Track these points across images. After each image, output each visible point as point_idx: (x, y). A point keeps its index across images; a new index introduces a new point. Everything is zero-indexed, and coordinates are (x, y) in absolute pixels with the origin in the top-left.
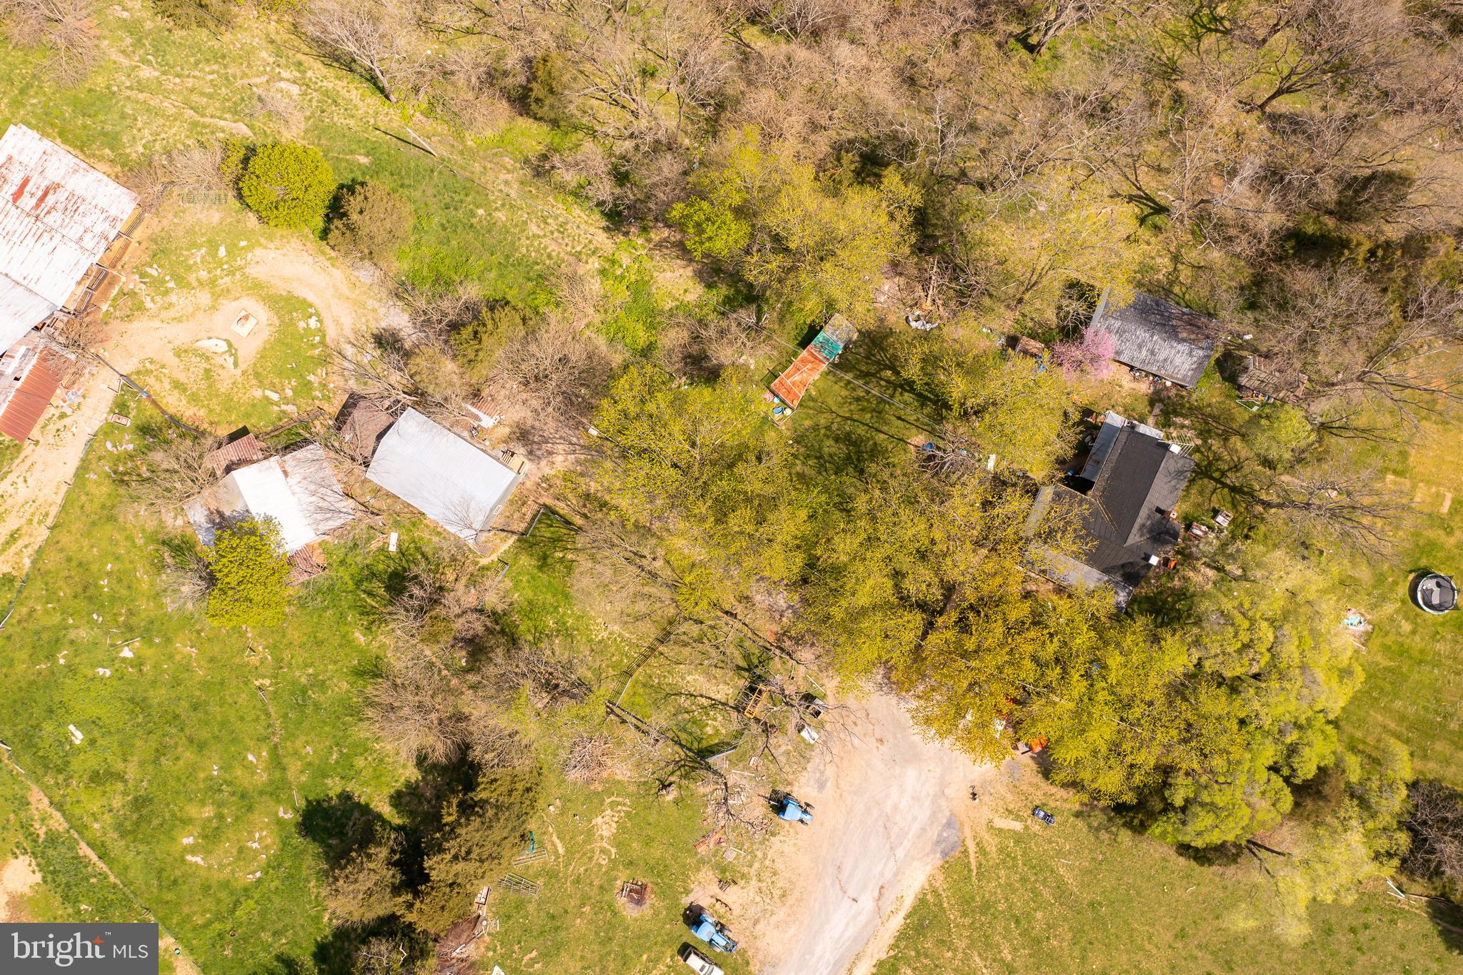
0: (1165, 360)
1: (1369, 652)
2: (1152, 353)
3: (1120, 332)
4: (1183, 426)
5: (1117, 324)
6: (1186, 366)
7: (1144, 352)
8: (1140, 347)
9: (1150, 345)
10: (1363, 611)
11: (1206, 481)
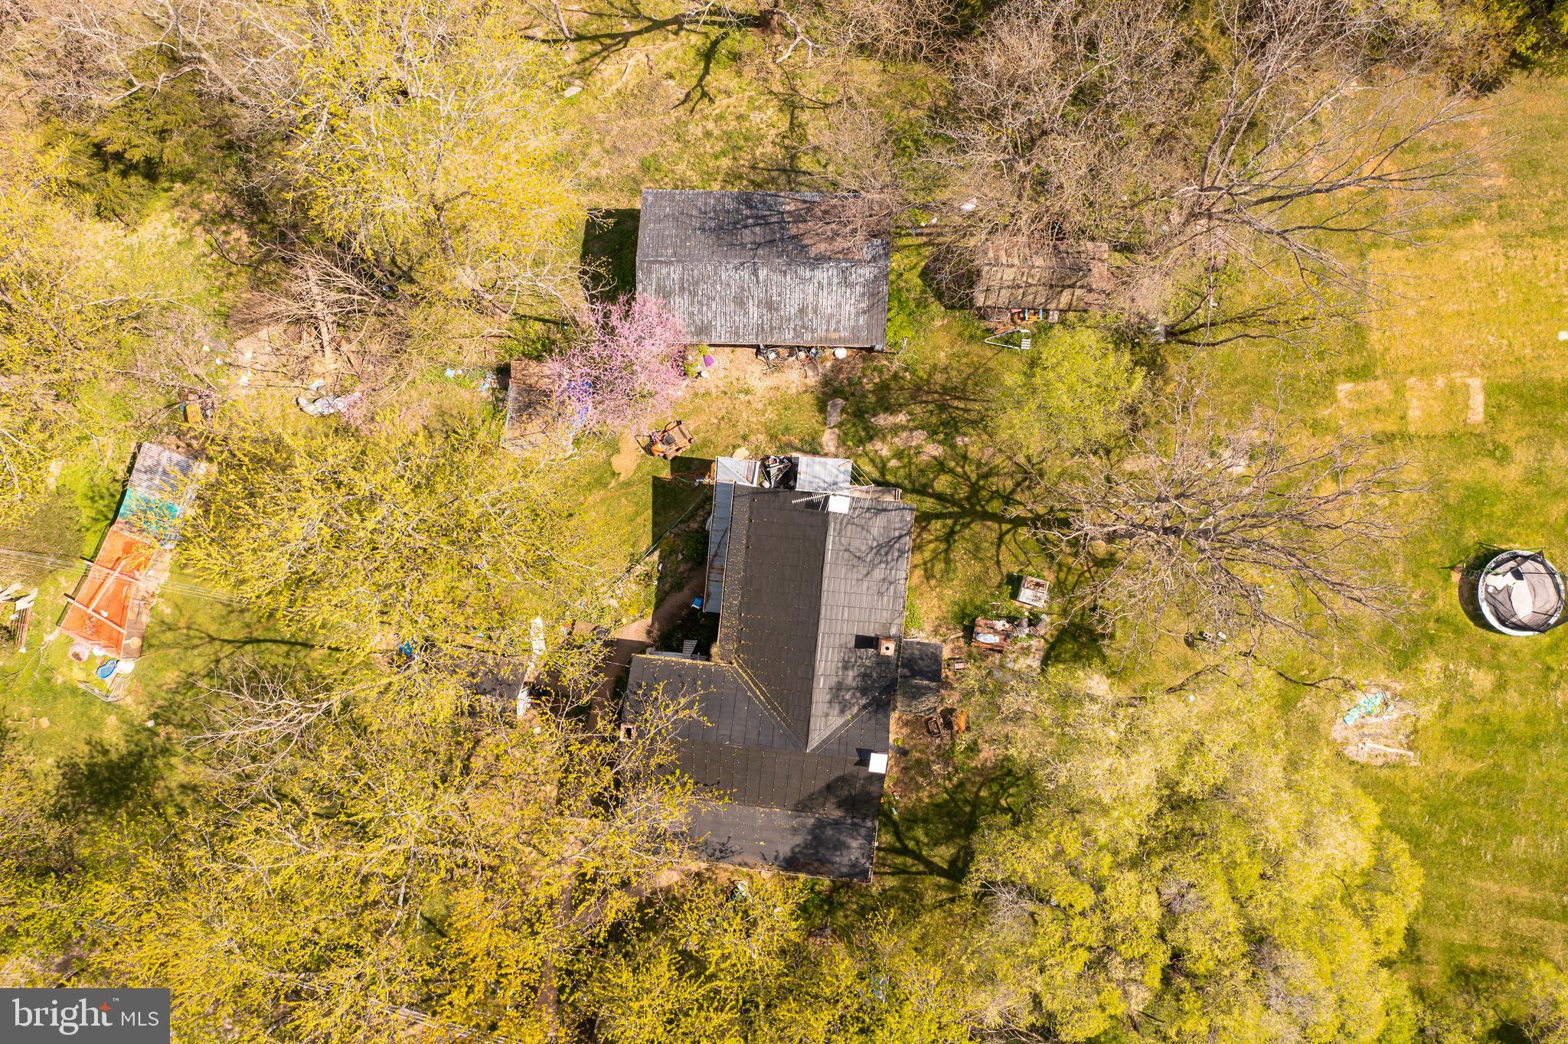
0: (802, 311)
1: (1425, 758)
2: (770, 306)
3: (688, 287)
4: (896, 429)
5: (675, 273)
6: (849, 309)
7: (753, 311)
8: (740, 302)
9: (758, 293)
10: (1383, 678)
11: (976, 527)
